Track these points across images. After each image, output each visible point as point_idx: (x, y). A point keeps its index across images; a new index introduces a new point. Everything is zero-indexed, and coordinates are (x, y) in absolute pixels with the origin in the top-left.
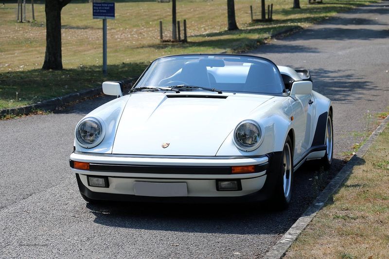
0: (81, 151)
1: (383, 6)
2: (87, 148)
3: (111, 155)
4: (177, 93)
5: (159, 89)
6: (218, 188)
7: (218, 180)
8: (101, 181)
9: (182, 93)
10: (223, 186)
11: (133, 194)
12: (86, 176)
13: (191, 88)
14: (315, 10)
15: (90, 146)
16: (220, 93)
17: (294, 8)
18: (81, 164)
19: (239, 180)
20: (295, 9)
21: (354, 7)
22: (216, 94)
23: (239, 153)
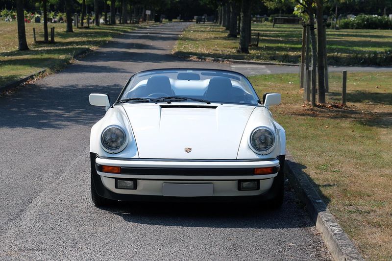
0: (106, 156)
1: (147, 33)
2: (113, 154)
3: (139, 159)
4: (168, 103)
5: (149, 100)
6: (240, 188)
7: (240, 181)
8: (130, 183)
9: (173, 104)
10: (244, 186)
11: (162, 195)
12: (114, 179)
13: (180, 99)
14: (89, 35)
15: (115, 151)
16: (209, 103)
17: (67, 32)
18: (110, 168)
19: (258, 181)
20: (69, 33)
21: (122, 33)
22: (205, 104)
23: (256, 157)
